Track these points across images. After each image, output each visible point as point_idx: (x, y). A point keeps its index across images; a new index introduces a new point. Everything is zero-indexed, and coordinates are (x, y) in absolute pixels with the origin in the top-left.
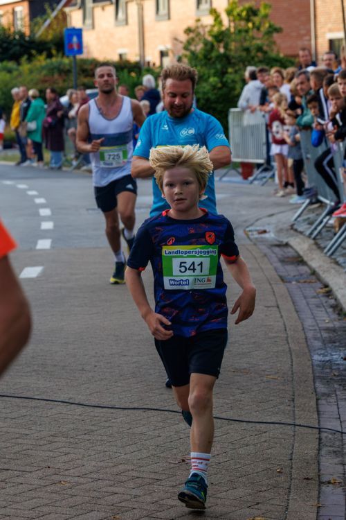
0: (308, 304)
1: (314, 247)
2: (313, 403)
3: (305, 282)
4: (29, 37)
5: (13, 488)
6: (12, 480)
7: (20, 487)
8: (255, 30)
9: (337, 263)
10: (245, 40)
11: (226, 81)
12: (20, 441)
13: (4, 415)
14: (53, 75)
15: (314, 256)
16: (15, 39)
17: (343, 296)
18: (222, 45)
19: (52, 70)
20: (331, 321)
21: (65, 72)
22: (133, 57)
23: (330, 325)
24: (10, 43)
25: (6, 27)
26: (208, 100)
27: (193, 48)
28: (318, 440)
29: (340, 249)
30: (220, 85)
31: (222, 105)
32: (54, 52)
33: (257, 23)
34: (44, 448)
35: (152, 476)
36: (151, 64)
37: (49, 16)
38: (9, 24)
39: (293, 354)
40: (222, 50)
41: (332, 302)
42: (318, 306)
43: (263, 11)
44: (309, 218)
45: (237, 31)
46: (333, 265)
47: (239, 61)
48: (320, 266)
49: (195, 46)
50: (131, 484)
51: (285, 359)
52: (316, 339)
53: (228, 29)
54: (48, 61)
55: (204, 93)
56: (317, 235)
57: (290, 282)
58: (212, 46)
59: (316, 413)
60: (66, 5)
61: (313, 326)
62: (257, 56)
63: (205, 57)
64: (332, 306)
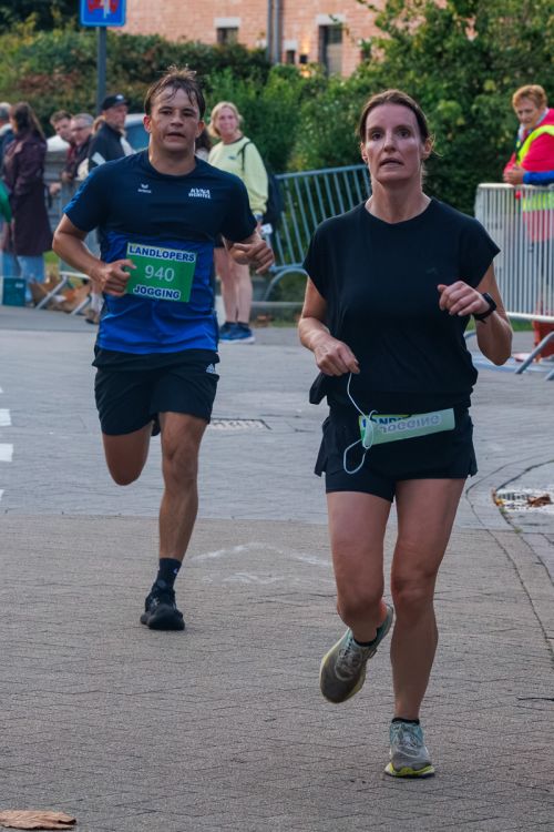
10: (531, 9)
14: (51, 73)
18: (472, 22)
19: (48, 57)
21: (79, 66)
22: (252, 40)
27: (400, 25)
30: (461, 121)
31: (463, 172)
32: (57, 15)
36: (297, 58)
40: (471, 35)
47: (514, 65)
49: (406, 20)
54: (41, 35)
58: (449, 22)
63: (429, 49)
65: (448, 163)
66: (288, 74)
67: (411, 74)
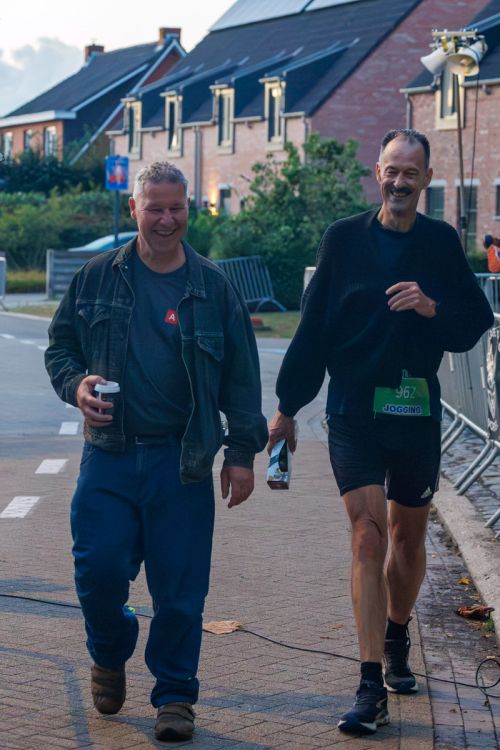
4: (62, 163)
8: (337, 172)
10: (326, 182)
14: (88, 213)
16: (44, 165)
17: (453, 521)
18: (297, 187)
19: (87, 206)
20: (440, 556)
21: (103, 209)
24: (38, 170)
25: (35, 150)
26: (277, 253)
27: (261, 189)
30: (292, 236)
32: (92, 184)
33: (341, 163)
37: (87, 141)
38: (38, 147)
40: (297, 194)
41: (437, 528)
43: (348, 150)
45: (316, 172)
47: (318, 209)
49: (265, 186)
53: (306, 169)
54: (84, 194)
55: (273, 245)
58: (286, 187)
60: (109, 128)
62: (339, 203)
63: (276, 201)
64: (438, 535)
65: (286, 257)
66: (207, 213)
67: (268, 213)
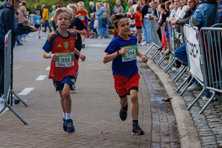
0: (150, 82)
1: (153, 63)
2: (150, 115)
3: (149, 74)
5: (39, 141)
6: (39, 138)
7: (42, 140)
9: (161, 68)
11: (124, 5)
12: (43, 124)
13: (38, 116)
15: (153, 66)
17: (162, 79)
20: (158, 88)
23: (157, 89)
28: (151, 128)
29: (162, 63)
34: (51, 127)
35: (91, 138)
39: (144, 98)
41: (159, 81)
42: (153, 82)
44: (151, 53)
46: (159, 69)
48: (155, 69)
50: (83, 140)
51: (141, 100)
52: (152, 93)
56: (154, 59)
57: (143, 74)
59: (151, 118)
61: (151, 89)
64: (158, 83)
